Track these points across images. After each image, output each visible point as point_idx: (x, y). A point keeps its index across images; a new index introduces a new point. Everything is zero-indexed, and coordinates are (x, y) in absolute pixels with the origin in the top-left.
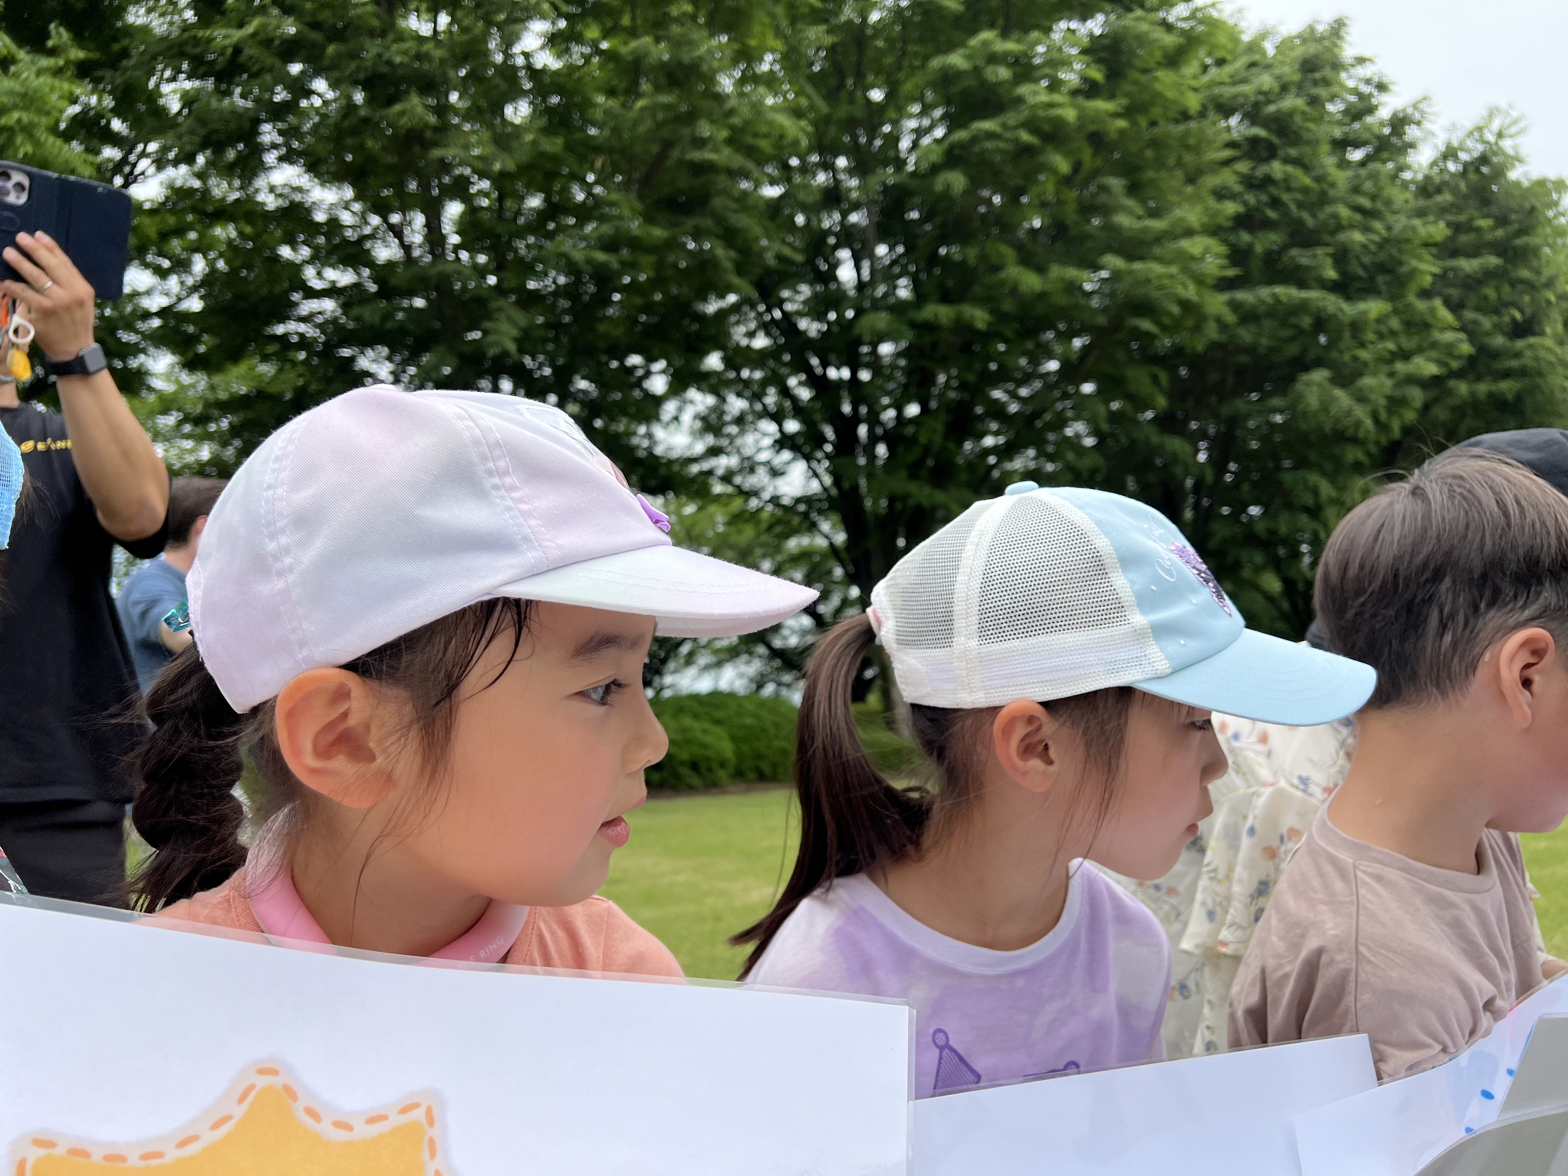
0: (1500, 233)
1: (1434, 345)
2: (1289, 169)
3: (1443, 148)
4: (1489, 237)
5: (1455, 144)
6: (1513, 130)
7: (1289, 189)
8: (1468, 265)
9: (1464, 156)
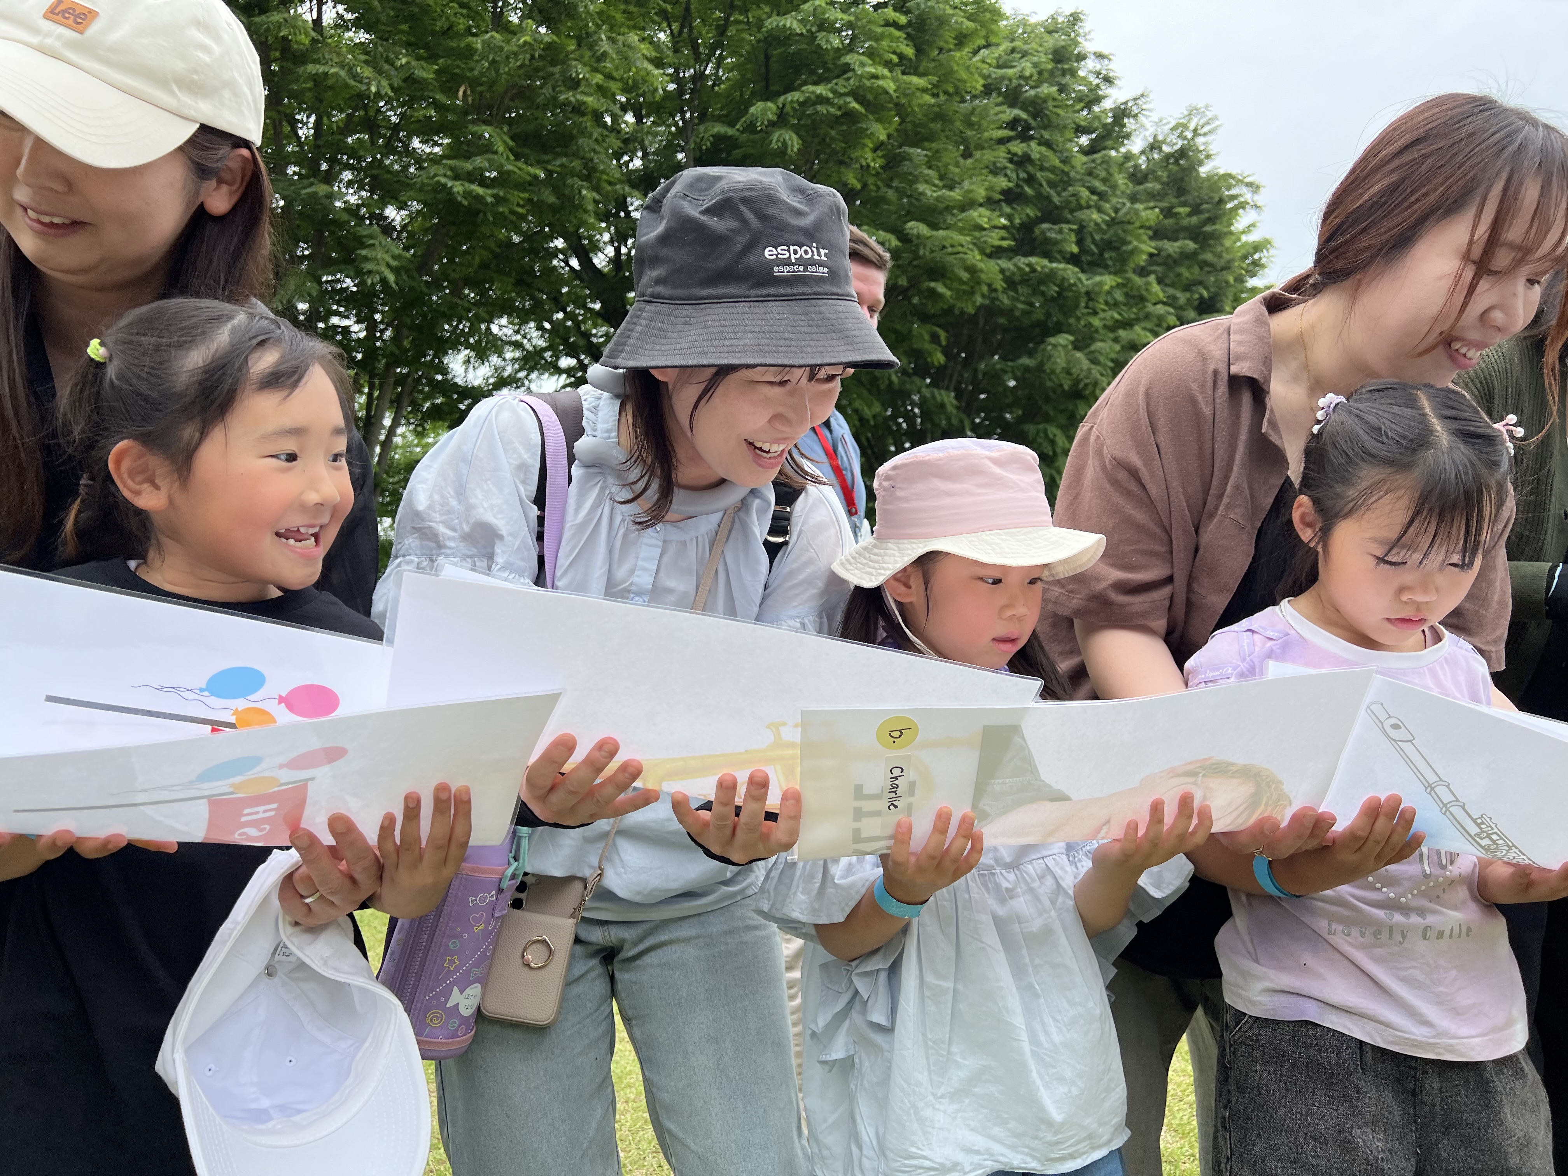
0: (1194, 220)
1: (1147, 316)
2: (1043, 149)
3: (1151, 140)
4: (1185, 222)
5: (1160, 138)
6: (1206, 129)
7: (1042, 169)
8: (1172, 247)
9: (1166, 149)
